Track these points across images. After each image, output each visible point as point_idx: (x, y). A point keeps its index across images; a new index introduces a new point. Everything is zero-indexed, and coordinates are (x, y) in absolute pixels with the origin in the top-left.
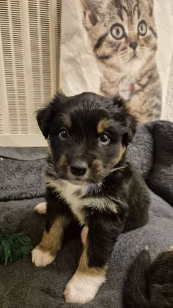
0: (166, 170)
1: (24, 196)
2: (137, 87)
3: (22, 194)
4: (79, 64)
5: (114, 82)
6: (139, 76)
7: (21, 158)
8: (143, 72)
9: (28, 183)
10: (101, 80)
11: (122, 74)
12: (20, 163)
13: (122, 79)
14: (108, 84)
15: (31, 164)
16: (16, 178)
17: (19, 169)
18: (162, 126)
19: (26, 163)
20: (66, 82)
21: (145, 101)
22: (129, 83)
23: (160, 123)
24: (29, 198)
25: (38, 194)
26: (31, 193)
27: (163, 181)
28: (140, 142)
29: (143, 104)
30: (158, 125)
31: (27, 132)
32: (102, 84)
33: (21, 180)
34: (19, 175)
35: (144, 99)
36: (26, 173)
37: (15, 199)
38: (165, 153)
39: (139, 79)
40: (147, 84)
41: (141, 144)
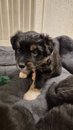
0: (65, 56)
1: (6, 65)
3: (5, 64)
7: (4, 50)
9: (8, 59)
12: (4, 52)
15: (9, 52)
16: (2, 57)
17: (4, 54)
18: (64, 38)
19: (6, 52)
23: (63, 37)
24: (8, 66)
25: (12, 64)
26: (9, 63)
27: (63, 60)
30: (62, 37)
33: (5, 58)
34: (4, 57)
36: (7, 56)
37: (2, 66)
38: (64, 49)
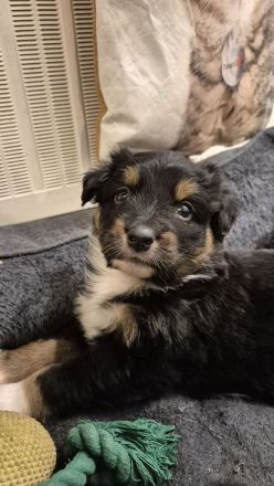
2: (249, 55)
4: (145, 8)
5: (213, 48)
6: (251, 29)
8: (257, 20)
10: (191, 43)
11: (228, 28)
13: (227, 38)
14: (204, 54)
20: (117, 58)
21: (258, 85)
22: (237, 47)
28: (266, 169)
29: (255, 92)
31: (28, 189)
32: (193, 53)
35: (257, 80)
39: (251, 35)
40: (262, 47)
41: (267, 173)
